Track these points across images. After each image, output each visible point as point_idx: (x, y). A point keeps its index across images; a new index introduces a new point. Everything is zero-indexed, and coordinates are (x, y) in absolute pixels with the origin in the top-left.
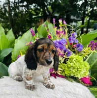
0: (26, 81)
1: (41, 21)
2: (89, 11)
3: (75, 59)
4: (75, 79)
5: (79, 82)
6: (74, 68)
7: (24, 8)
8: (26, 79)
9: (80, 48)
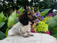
0: (23, 35)
1: (11, 10)
2: (34, 4)
3: (41, 23)
4: (44, 32)
5: (45, 33)
6: (42, 28)
7: (2, 3)
8: (23, 34)
9: (42, 18)
